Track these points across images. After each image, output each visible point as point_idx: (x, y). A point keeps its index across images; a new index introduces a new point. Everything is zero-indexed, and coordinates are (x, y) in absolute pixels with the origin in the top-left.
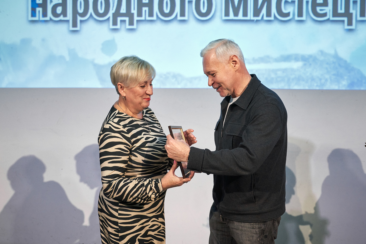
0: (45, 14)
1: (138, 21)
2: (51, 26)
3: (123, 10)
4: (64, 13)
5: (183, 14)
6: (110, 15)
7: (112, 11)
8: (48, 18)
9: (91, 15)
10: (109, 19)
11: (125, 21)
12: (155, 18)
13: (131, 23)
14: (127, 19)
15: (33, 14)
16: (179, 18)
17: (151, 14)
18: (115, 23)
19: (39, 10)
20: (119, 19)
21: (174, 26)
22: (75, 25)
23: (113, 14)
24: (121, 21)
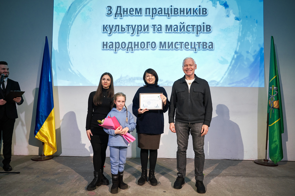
0: (107, 48)
1: (134, 50)
2: (109, 51)
3: (130, 46)
4: (112, 47)
5: (147, 48)
6: (126, 48)
7: (127, 47)
8: (108, 49)
9: (120, 48)
10: (126, 49)
11: (130, 50)
12: (139, 49)
13: (132, 50)
14: (131, 49)
15: (103, 48)
16: (146, 49)
17: (138, 48)
18: (127, 50)
19: (105, 46)
20: (129, 49)
21: (145, 51)
22: (115, 51)
23: (127, 48)
24: (129, 50)
